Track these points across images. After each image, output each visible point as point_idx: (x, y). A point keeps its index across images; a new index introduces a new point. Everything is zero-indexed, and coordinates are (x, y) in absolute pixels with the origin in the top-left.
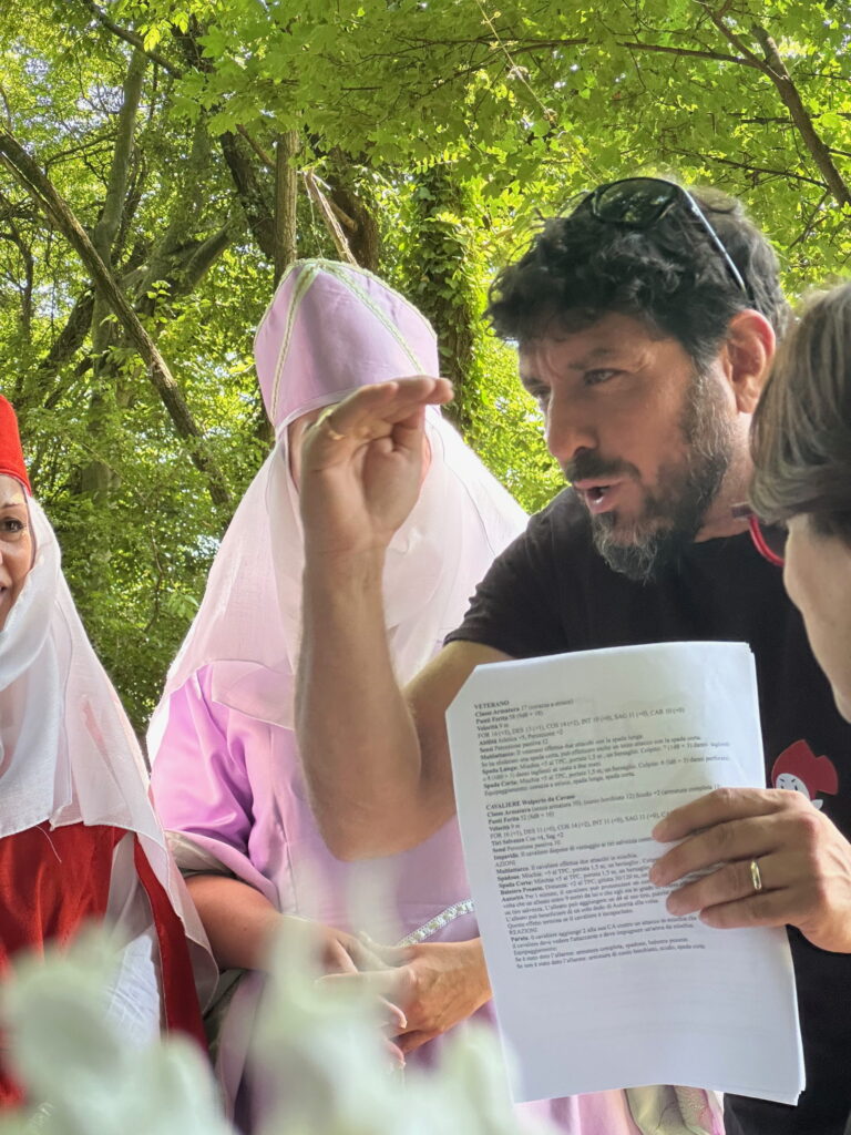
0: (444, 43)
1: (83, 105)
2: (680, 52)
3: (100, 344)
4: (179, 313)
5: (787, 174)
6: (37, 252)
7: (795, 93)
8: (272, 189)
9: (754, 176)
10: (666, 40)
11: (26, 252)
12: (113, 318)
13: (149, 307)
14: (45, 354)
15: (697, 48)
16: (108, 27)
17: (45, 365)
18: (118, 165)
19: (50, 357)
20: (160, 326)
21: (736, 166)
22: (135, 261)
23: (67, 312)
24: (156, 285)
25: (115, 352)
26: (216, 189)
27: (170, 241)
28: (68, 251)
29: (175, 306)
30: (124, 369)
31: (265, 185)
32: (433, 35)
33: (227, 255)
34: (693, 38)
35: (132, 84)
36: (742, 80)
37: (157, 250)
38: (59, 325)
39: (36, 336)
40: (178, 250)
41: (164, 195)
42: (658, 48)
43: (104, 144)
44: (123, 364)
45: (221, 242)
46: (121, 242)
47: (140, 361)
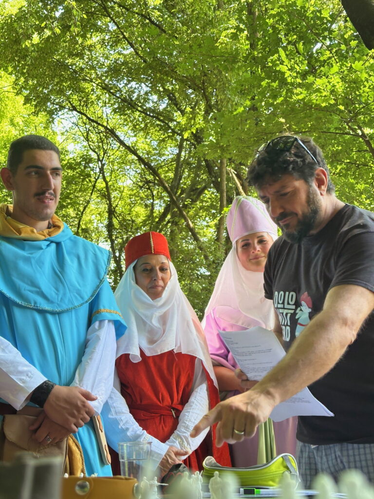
0: (270, 133)
1: (167, 153)
2: (337, 133)
3: (172, 217)
4: (193, 208)
5: (368, 166)
6: (155, 193)
7: (370, 143)
8: (219, 174)
9: (358, 166)
10: (332, 130)
11: (152, 192)
12: (176, 210)
13: (185, 206)
14: (157, 220)
15: (342, 132)
16: (174, 132)
17: (157, 222)
18: (177, 169)
19: (159, 220)
20: (189, 211)
21: (353, 164)
22: (181, 194)
23: (163, 208)
24: (187, 200)
25: (177, 219)
26: (203, 174)
27: (191, 188)
28: (163, 192)
29: (193, 206)
30: (179, 223)
31: (217, 173)
32: (267, 131)
33: (206, 192)
34: (340, 129)
35: (180, 147)
36: (354, 140)
37: (187, 191)
38: (161, 212)
39: (155, 215)
40: (193, 191)
41: (189, 176)
42: (330, 133)
43: (173, 163)
44: (179, 222)
45: (205, 188)
46: (177, 189)
47: (183, 221)
